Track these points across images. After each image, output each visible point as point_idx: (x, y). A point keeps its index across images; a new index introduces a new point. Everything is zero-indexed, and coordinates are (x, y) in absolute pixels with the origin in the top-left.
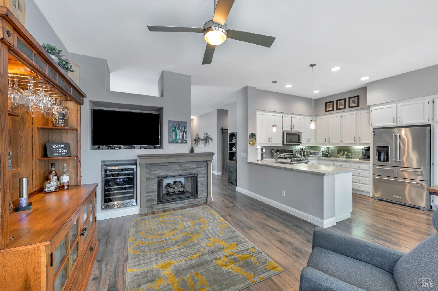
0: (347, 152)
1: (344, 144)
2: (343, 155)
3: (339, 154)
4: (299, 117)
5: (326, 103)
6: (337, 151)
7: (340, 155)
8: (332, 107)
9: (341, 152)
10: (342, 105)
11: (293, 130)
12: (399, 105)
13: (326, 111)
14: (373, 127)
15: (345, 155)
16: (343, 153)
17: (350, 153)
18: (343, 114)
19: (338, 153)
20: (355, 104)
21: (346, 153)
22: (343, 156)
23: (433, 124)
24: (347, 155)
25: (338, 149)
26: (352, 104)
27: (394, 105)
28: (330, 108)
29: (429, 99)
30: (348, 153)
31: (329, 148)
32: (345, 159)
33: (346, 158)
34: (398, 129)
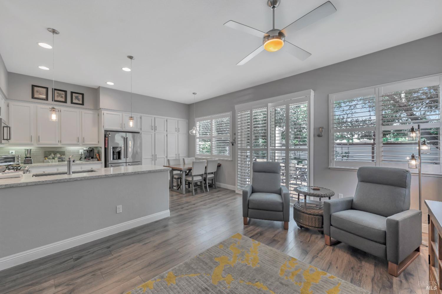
1: (62, 144)
2: (53, 158)
3: (46, 158)
5: (33, 86)
6: (42, 154)
7: (49, 159)
8: (44, 95)
9: (50, 154)
10: (61, 97)
13: (33, 97)
14: (104, 129)
15: (56, 159)
16: (53, 156)
17: (64, 155)
18: (63, 108)
19: (46, 157)
20: (78, 101)
21: (58, 155)
22: (53, 160)
23: (141, 132)
24: (59, 158)
25: (46, 152)
26: (75, 100)
27: (120, 114)
28: (40, 94)
29: (139, 115)
30: (61, 155)
31: (31, 150)
32: (57, 163)
33: (59, 161)
34: (127, 133)
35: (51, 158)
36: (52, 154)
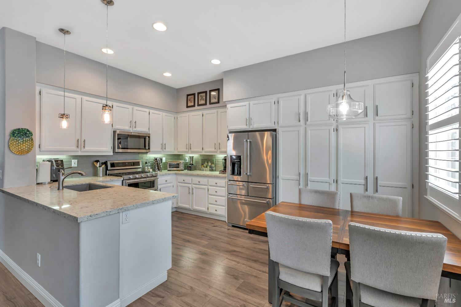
0: (211, 162)
1: (205, 152)
3: (203, 166)
4: (148, 110)
5: (188, 95)
6: (201, 162)
7: (204, 167)
8: (193, 101)
9: (205, 162)
10: (203, 100)
11: (135, 129)
12: (252, 103)
13: (188, 107)
14: (229, 130)
15: (208, 167)
16: (206, 164)
17: (213, 164)
18: (205, 112)
19: (202, 164)
20: (215, 100)
21: (210, 164)
22: (207, 168)
23: (278, 129)
24: (211, 167)
25: (202, 159)
26: (213, 99)
27: (246, 103)
28: (191, 102)
29: (274, 98)
30: (211, 164)
31: (193, 157)
32: (209, 173)
33: (210, 170)
34: (249, 133)
35: (205, 166)
36: (206, 162)
